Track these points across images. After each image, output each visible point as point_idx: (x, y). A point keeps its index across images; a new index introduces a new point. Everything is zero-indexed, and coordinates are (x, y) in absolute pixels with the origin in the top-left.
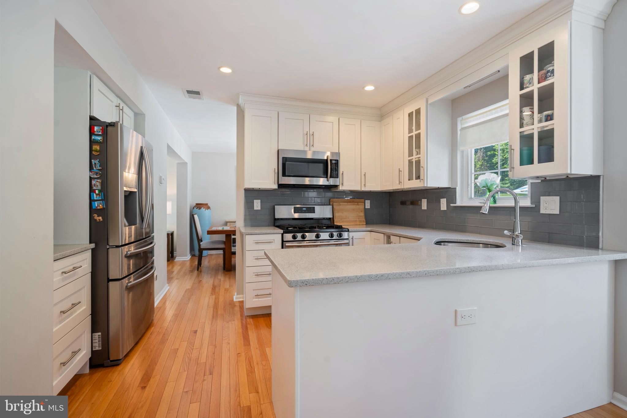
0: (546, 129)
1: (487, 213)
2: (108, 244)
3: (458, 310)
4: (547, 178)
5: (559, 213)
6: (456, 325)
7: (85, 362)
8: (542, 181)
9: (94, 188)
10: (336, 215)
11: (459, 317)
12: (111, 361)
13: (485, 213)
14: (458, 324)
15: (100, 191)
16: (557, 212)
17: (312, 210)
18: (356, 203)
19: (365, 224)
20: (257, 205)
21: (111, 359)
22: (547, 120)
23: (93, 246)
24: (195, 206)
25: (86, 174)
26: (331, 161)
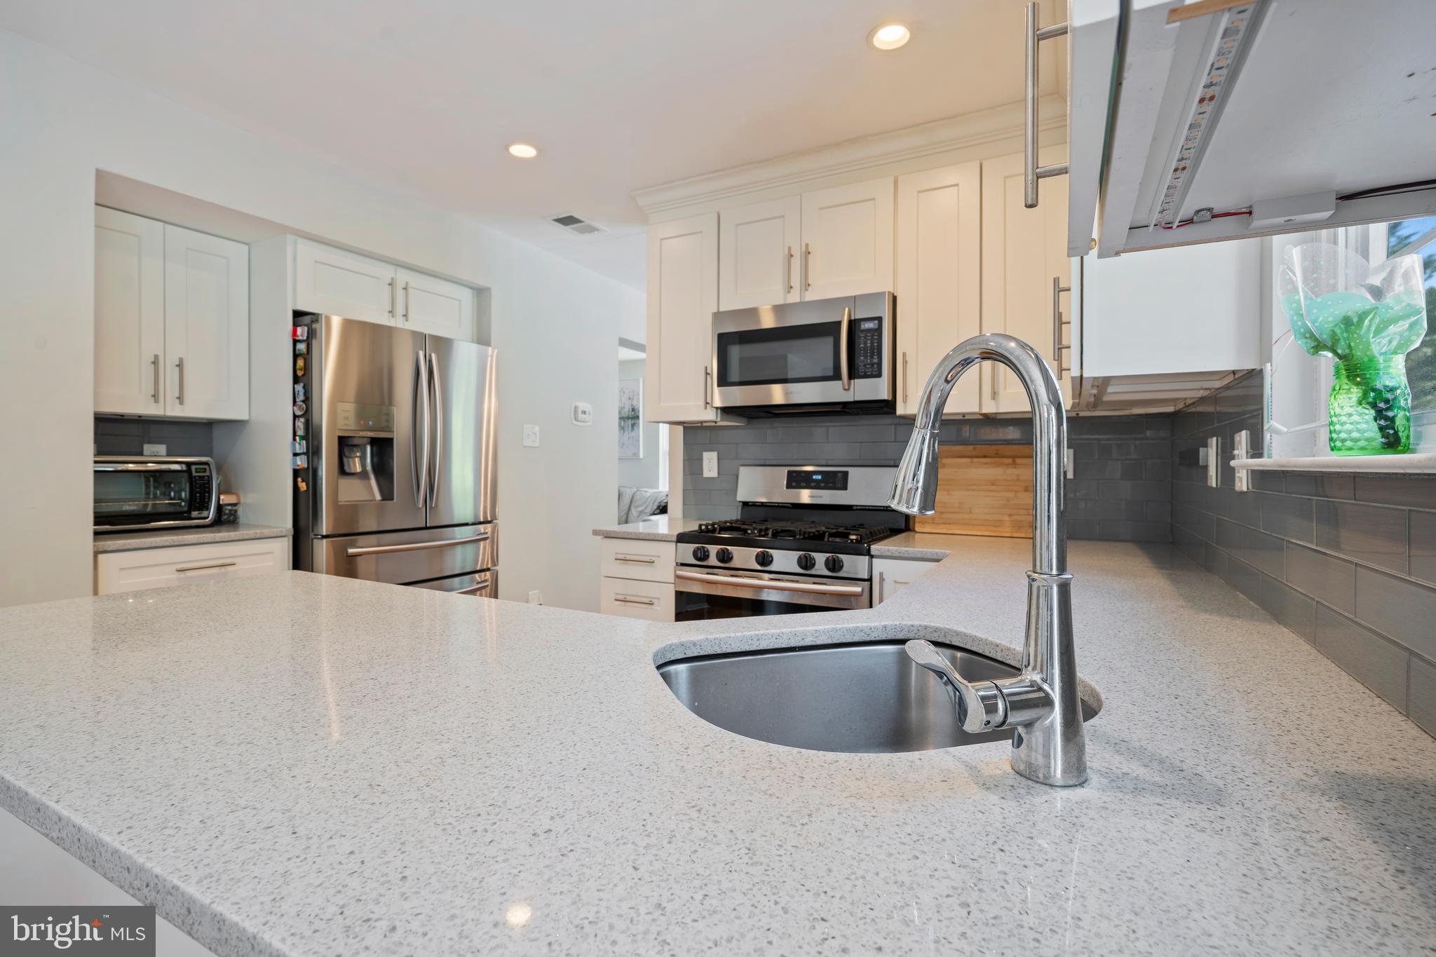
2: (312, 531)
9: (298, 433)
15: (303, 437)
17: (837, 481)
20: (710, 464)
26: (853, 324)
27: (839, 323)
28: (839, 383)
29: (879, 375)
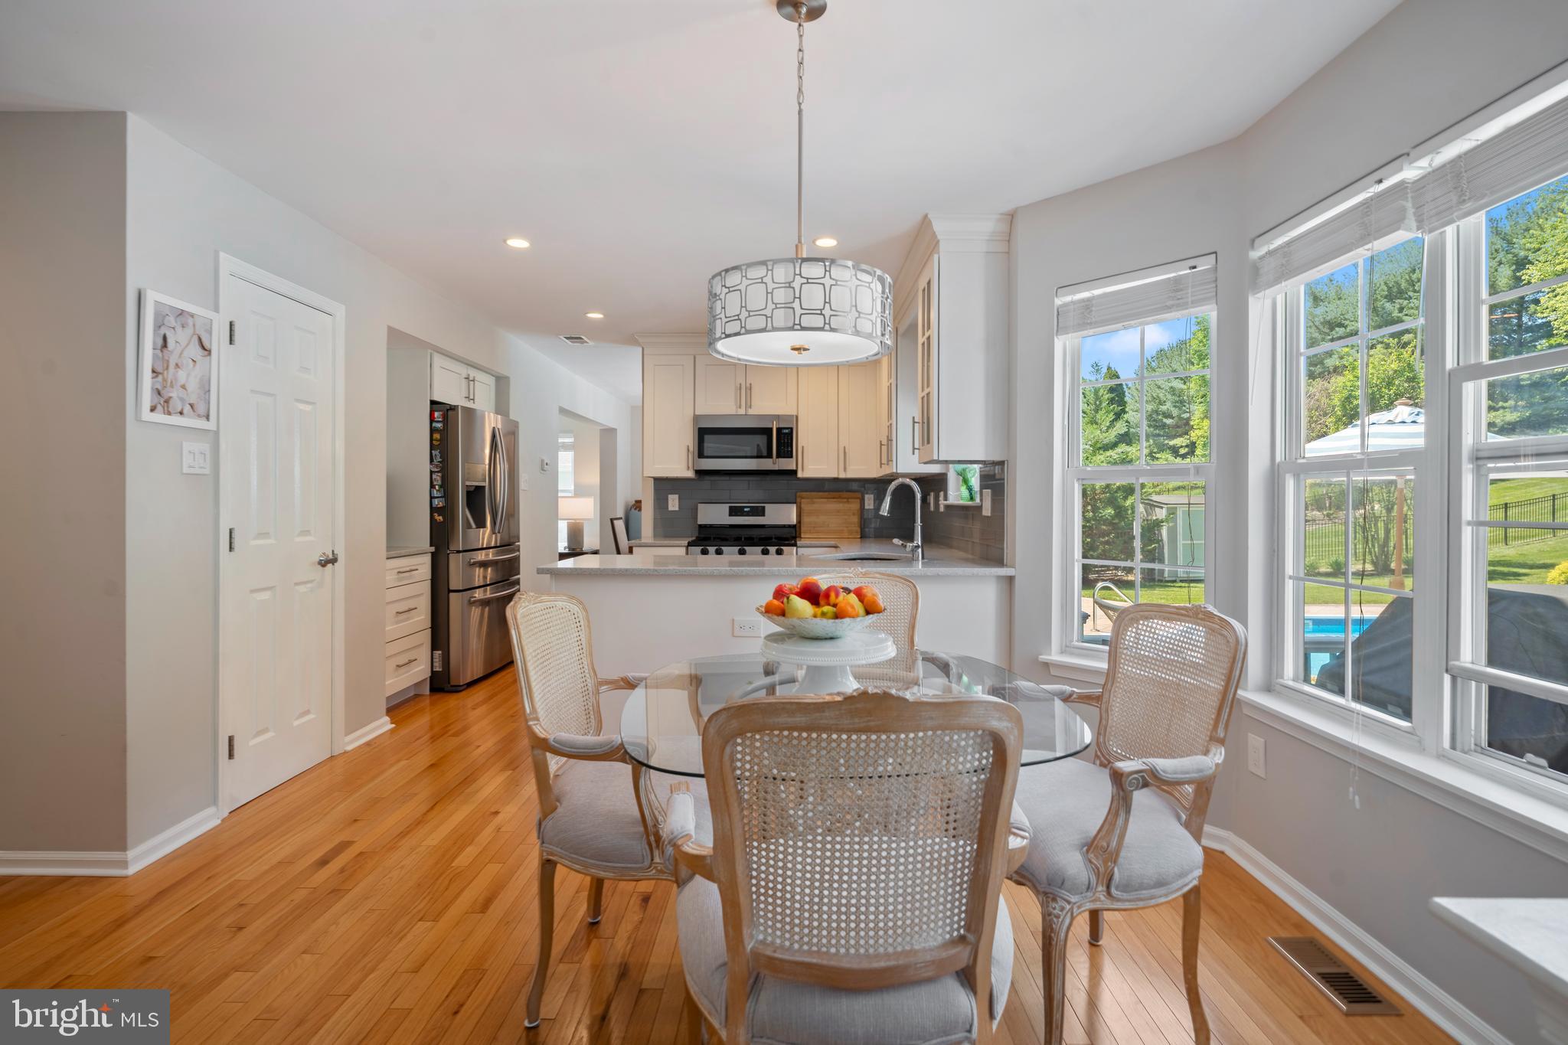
2: (448, 548)
3: (735, 619)
5: (990, 515)
6: (733, 635)
7: (424, 678)
9: (435, 483)
10: (805, 519)
11: (737, 627)
12: (452, 686)
14: (736, 635)
15: (441, 486)
16: (990, 513)
17: (761, 512)
18: (845, 500)
19: (859, 536)
20: (673, 503)
21: (452, 684)
23: (433, 549)
24: (633, 505)
25: (426, 467)
26: (779, 430)
27: (771, 429)
28: (770, 460)
29: (792, 457)
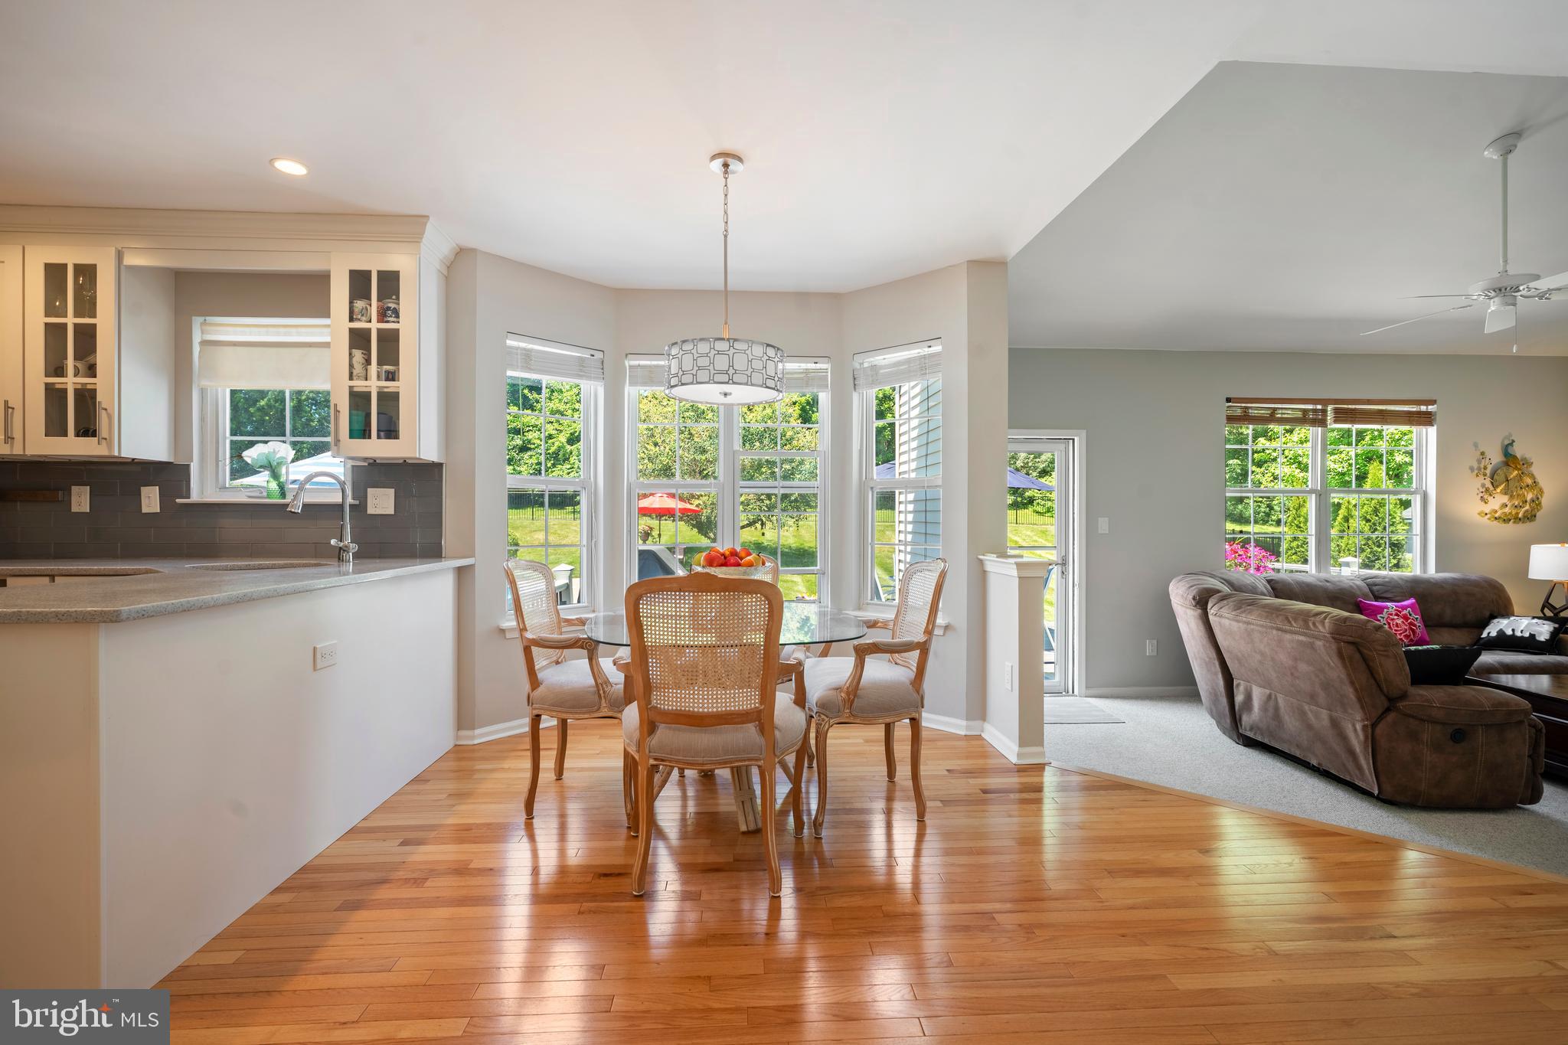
0: (386, 390)
1: (299, 511)
3: (316, 644)
4: (377, 461)
5: (393, 513)
6: (315, 669)
8: (369, 464)
11: (319, 656)
13: (296, 511)
14: (318, 667)
16: (391, 511)
22: (387, 379)
